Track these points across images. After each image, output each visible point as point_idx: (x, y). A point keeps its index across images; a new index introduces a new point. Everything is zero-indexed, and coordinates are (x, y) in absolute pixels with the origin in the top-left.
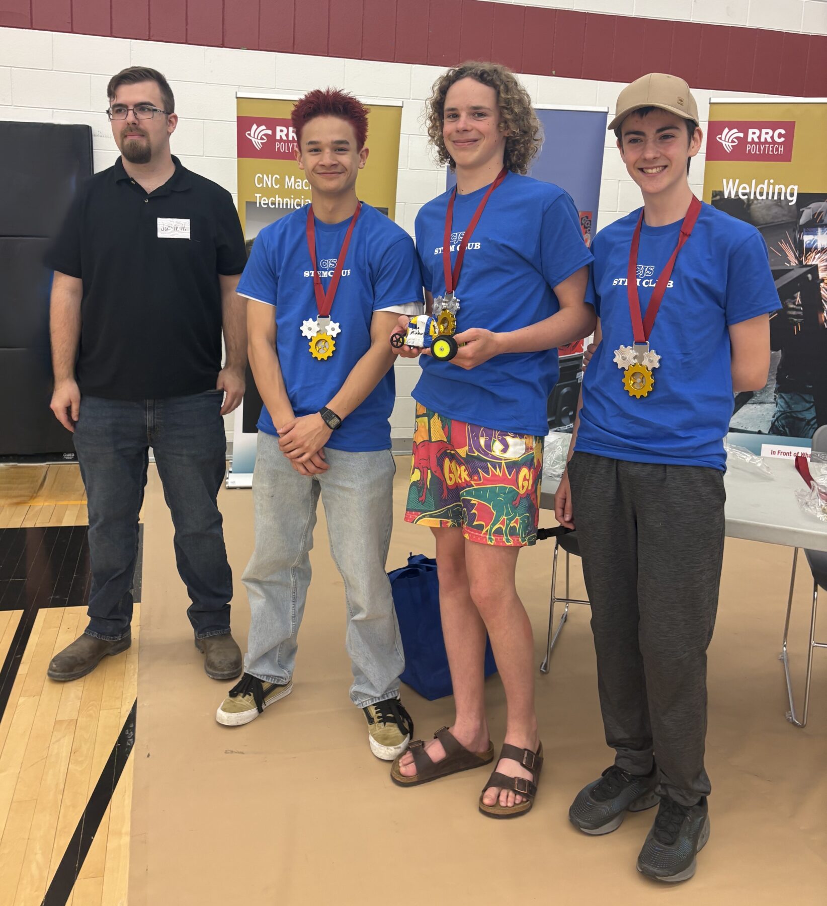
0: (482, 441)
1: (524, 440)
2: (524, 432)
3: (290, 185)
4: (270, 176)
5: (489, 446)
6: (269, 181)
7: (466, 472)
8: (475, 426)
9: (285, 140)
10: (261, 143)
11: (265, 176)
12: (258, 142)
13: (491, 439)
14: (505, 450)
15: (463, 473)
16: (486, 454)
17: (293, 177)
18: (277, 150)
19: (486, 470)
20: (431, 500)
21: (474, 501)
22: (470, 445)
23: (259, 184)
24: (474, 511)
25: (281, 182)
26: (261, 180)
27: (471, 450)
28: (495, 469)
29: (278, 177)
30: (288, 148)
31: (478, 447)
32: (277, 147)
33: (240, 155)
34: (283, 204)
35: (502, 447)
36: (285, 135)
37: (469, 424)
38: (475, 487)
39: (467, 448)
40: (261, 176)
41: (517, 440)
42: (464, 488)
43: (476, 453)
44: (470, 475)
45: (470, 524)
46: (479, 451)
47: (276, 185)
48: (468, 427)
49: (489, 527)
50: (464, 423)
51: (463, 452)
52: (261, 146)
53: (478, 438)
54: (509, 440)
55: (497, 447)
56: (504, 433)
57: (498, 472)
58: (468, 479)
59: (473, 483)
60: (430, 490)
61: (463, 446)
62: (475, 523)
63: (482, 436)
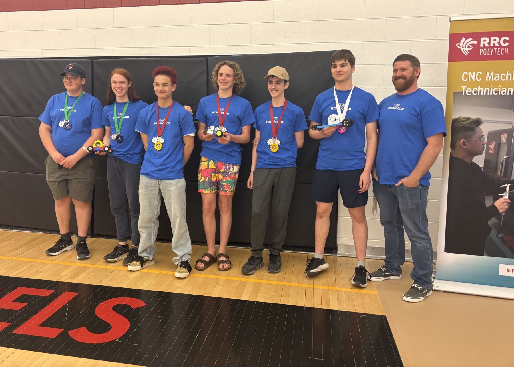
0: (228, 167)
1: (237, 166)
2: (238, 164)
3: (490, 78)
4: (474, 73)
5: (229, 169)
6: (473, 76)
7: (222, 176)
8: (226, 163)
9: (487, 47)
10: (468, 50)
11: (470, 73)
12: (466, 50)
13: (230, 166)
14: (233, 170)
15: (221, 176)
16: (229, 171)
17: (493, 73)
18: (480, 55)
19: (229, 175)
20: (208, 185)
21: (224, 184)
22: (224, 168)
23: (465, 79)
24: (224, 187)
25: (483, 76)
26: (466, 76)
27: (224, 170)
28: (231, 175)
29: (481, 73)
30: (490, 52)
31: (227, 169)
32: (481, 52)
33: (450, 60)
34: (484, 92)
35: (233, 169)
36: (488, 43)
37: (224, 162)
38: (225, 180)
39: (223, 169)
40: (467, 73)
41: (236, 166)
42: (221, 181)
43: (226, 171)
44: (223, 177)
45: (223, 190)
46: (227, 170)
47: (479, 79)
48: (223, 164)
49: (229, 191)
50: (222, 162)
51: (222, 171)
52: (468, 52)
53: (227, 167)
54: (235, 167)
55: (232, 169)
56: (233, 165)
57: (232, 176)
58: (222, 178)
59: (224, 179)
60: (207, 183)
61: (222, 169)
62: (225, 190)
63: (228, 166)
